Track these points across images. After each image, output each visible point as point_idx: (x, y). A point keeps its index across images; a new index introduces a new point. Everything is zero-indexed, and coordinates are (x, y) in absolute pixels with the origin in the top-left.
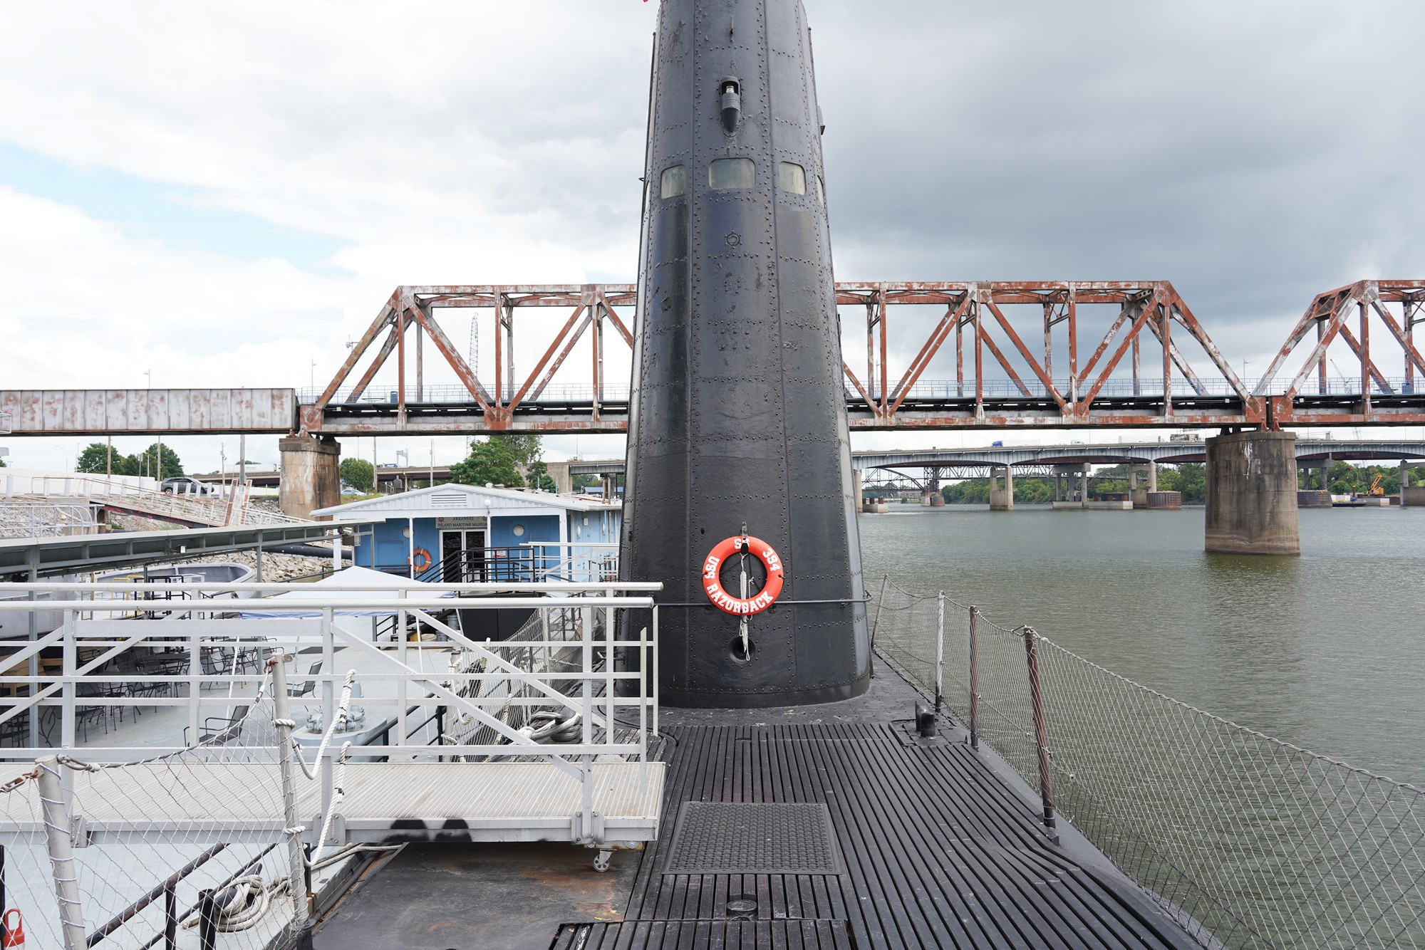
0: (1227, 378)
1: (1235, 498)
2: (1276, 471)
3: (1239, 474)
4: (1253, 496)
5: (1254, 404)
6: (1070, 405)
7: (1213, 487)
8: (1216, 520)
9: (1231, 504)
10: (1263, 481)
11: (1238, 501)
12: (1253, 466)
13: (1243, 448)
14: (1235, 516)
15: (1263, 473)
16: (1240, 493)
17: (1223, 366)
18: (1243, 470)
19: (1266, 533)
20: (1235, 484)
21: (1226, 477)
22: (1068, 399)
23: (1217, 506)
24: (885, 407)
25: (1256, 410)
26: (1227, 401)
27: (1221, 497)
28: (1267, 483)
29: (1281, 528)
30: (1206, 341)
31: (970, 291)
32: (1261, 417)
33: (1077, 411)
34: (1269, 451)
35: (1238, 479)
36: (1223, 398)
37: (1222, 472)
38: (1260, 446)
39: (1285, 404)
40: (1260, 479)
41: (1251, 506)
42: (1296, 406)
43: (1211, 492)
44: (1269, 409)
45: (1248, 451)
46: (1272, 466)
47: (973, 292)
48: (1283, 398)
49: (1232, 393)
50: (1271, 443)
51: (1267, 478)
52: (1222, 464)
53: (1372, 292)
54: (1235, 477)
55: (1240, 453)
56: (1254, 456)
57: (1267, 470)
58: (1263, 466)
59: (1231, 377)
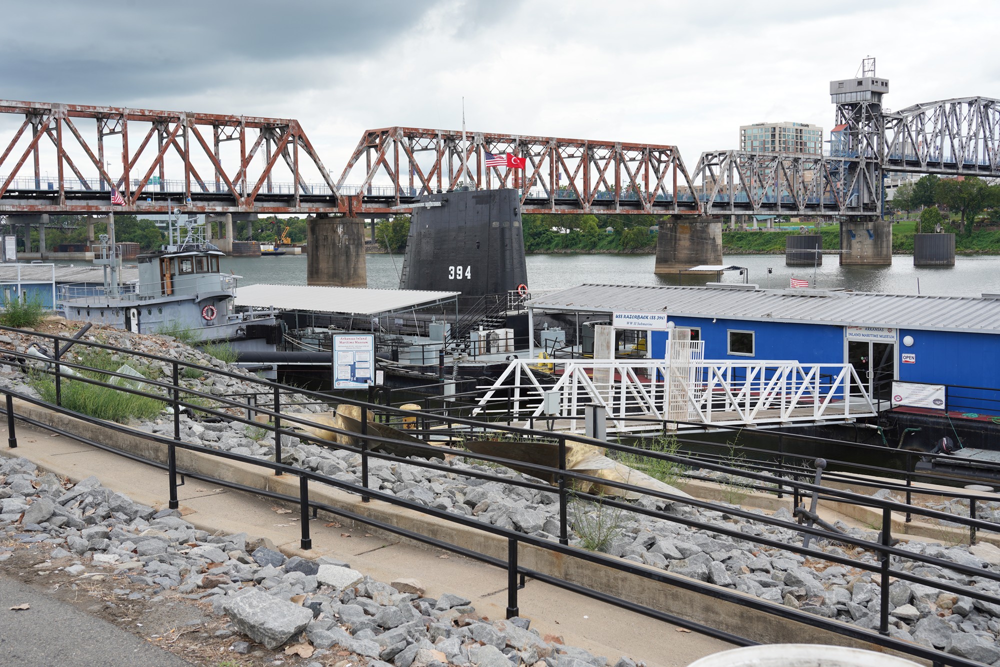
0: (328, 183)
1: (331, 259)
2: (356, 242)
3: (334, 244)
4: (343, 258)
5: (342, 201)
6: (243, 199)
7: (314, 252)
8: (317, 273)
9: (328, 262)
10: (349, 248)
11: (334, 261)
12: (344, 240)
13: (337, 228)
14: (331, 270)
15: (349, 244)
16: (335, 256)
17: (326, 176)
18: (337, 242)
19: (351, 281)
20: (331, 250)
21: (324, 246)
22: (241, 195)
23: (318, 264)
24: (129, 198)
25: (344, 205)
26: (328, 198)
27: (321, 258)
28: (352, 250)
29: (359, 277)
30: (317, 160)
31: (181, 118)
32: (346, 209)
33: (247, 203)
34: (352, 230)
35: (333, 247)
36: (325, 196)
37: (321, 242)
38: (347, 227)
39: (358, 201)
40: (348, 247)
41: (342, 264)
42: (364, 202)
43: (312, 255)
44: (350, 204)
45: (340, 230)
46: (354, 240)
47: (184, 120)
48: (357, 196)
49: (330, 193)
50: (353, 225)
51: (351, 247)
52: (321, 237)
53: (400, 134)
54: (331, 246)
55: (335, 231)
56: (344, 233)
57: (352, 242)
58: (349, 239)
59: (331, 183)
